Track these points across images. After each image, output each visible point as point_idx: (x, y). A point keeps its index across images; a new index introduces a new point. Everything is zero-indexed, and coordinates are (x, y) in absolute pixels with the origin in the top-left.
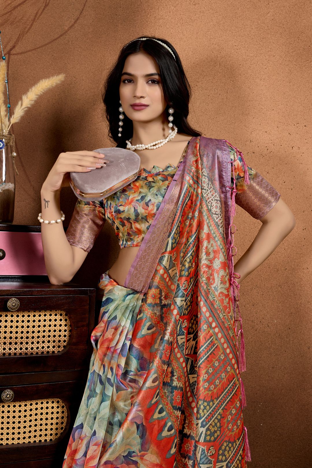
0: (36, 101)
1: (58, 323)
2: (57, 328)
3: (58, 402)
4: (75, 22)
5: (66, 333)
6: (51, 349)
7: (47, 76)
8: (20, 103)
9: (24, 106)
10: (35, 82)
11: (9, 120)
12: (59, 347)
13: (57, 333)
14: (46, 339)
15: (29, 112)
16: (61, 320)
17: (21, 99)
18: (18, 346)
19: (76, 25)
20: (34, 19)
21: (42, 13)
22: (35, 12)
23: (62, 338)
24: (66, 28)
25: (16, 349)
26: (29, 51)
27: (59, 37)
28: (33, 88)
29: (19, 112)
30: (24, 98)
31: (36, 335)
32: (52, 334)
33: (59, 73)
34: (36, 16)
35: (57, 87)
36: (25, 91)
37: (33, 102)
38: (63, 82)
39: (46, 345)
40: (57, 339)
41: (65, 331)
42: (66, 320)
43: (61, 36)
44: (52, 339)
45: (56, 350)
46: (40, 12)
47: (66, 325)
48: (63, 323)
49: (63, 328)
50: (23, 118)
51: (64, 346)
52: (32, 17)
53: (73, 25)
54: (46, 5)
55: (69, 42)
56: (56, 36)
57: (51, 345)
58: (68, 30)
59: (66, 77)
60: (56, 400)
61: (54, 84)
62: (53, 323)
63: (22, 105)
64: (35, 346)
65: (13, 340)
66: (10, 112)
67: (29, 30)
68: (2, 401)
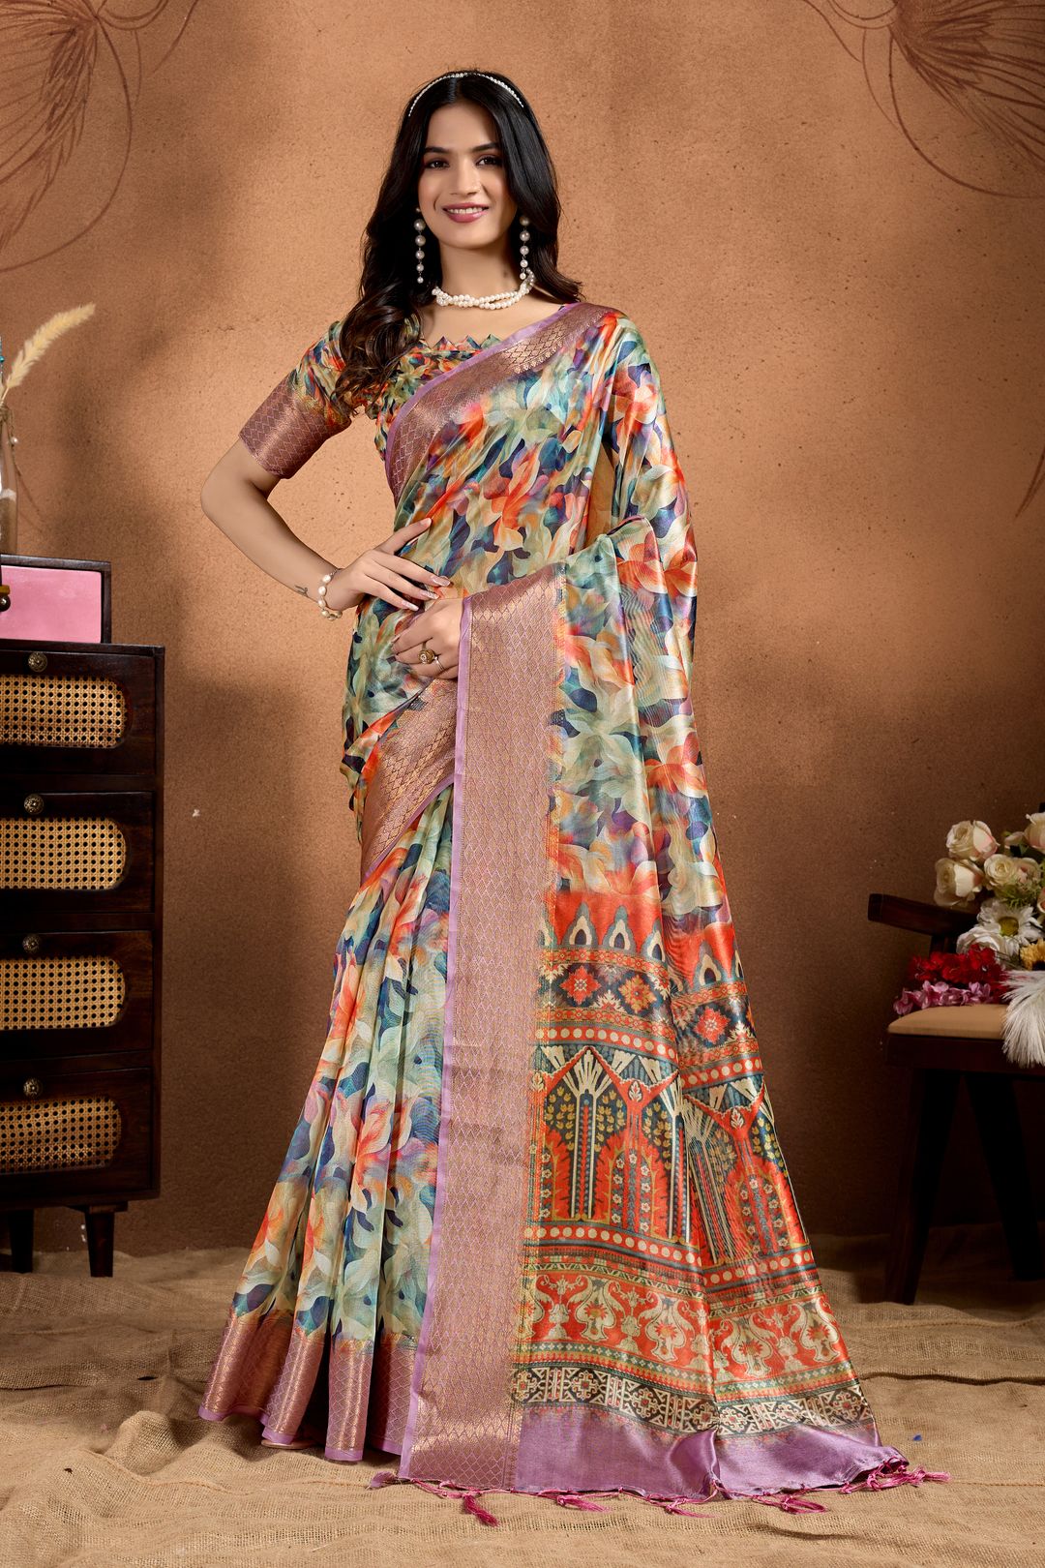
0: (47, 350)
1: (106, 700)
2: (105, 709)
3: (111, 828)
4: (103, 212)
5: (119, 718)
6: (96, 742)
7: (65, 308)
8: (21, 353)
9: (28, 359)
10: (45, 317)
11: (3, 381)
12: (109, 739)
13: (105, 717)
14: (88, 725)
15: (36, 368)
16: (110, 697)
17: (22, 346)
18: (46, 734)
19: (104, 217)
20: (28, 208)
21: (41, 196)
22: (29, 196)
23: (114, 726)
24: (88, 223)
25: (41, 737)
26: (21, 265)
27: (75, 240)
28: (43, 329)
29: (20, 370)
30: (28, 344)
31: (72, 717)
32: (97, 717)
33: (80, 302)
34: (30, 203)
35: (84, 324)
36: (30, 333)
37: (42, 352)
38: (91, 317)
39: (88, 734)
40: (105, 725)
41: (118, 714)
42: (118, 697)
43: (79, 237)
44: (96, 725)
45: (104, 743)
46: (38, 195)
47: (118, 706)
48: (114, 701)
49: (114, 709)
50: (28, 380)
51: (117, 739)
52: (24, 205)
53: (99, 218)
54: (49, 183)
55: (93, 248)
56: (70, 238)
57: (97, 734)
58: (91, 226)
59: (96, 308)
60: (107, 823)
61: (78, 321)
62: (97, 700)
63: (24, 358)
64: (71, 734)
65: (37, 723)
66: (5, 367)
67: (19, 227)
68: (25, 815)
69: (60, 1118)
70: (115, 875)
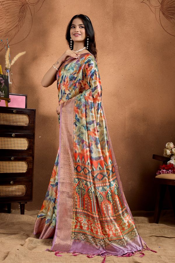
0: (18, 59)
6: (24, 125)
7: (21, 52)
10: (17, 54)
11: (10, 64)
13: (26, 121)
15: (16, 62)
17: (13, 58)
18: (16, 123)
19: (28, 37)
23: (27, 122)
24: (25, 38)
28: (17, 55)
29: (13, 62)
30: (14, 58)
31: (20, 121)
33: (23, 51)
35: (24, 55)
36: (15, 56)
39: (23, 124)
44: (24, 122)
45: (25, 125)
48: (27, 118)
49: (27, 119)
50: (14, 64)
51: (28, 124)
53: (26, 37)
57: (24, 124)
59: (26, 52)
60: (26, 138)
62: (25, 118)
63: (14, 60)
64: (20, 124)
65: (14, 122)
66: (10, 62)
68: (12, 137)
69: (16, 188)
70: (27, 147)
